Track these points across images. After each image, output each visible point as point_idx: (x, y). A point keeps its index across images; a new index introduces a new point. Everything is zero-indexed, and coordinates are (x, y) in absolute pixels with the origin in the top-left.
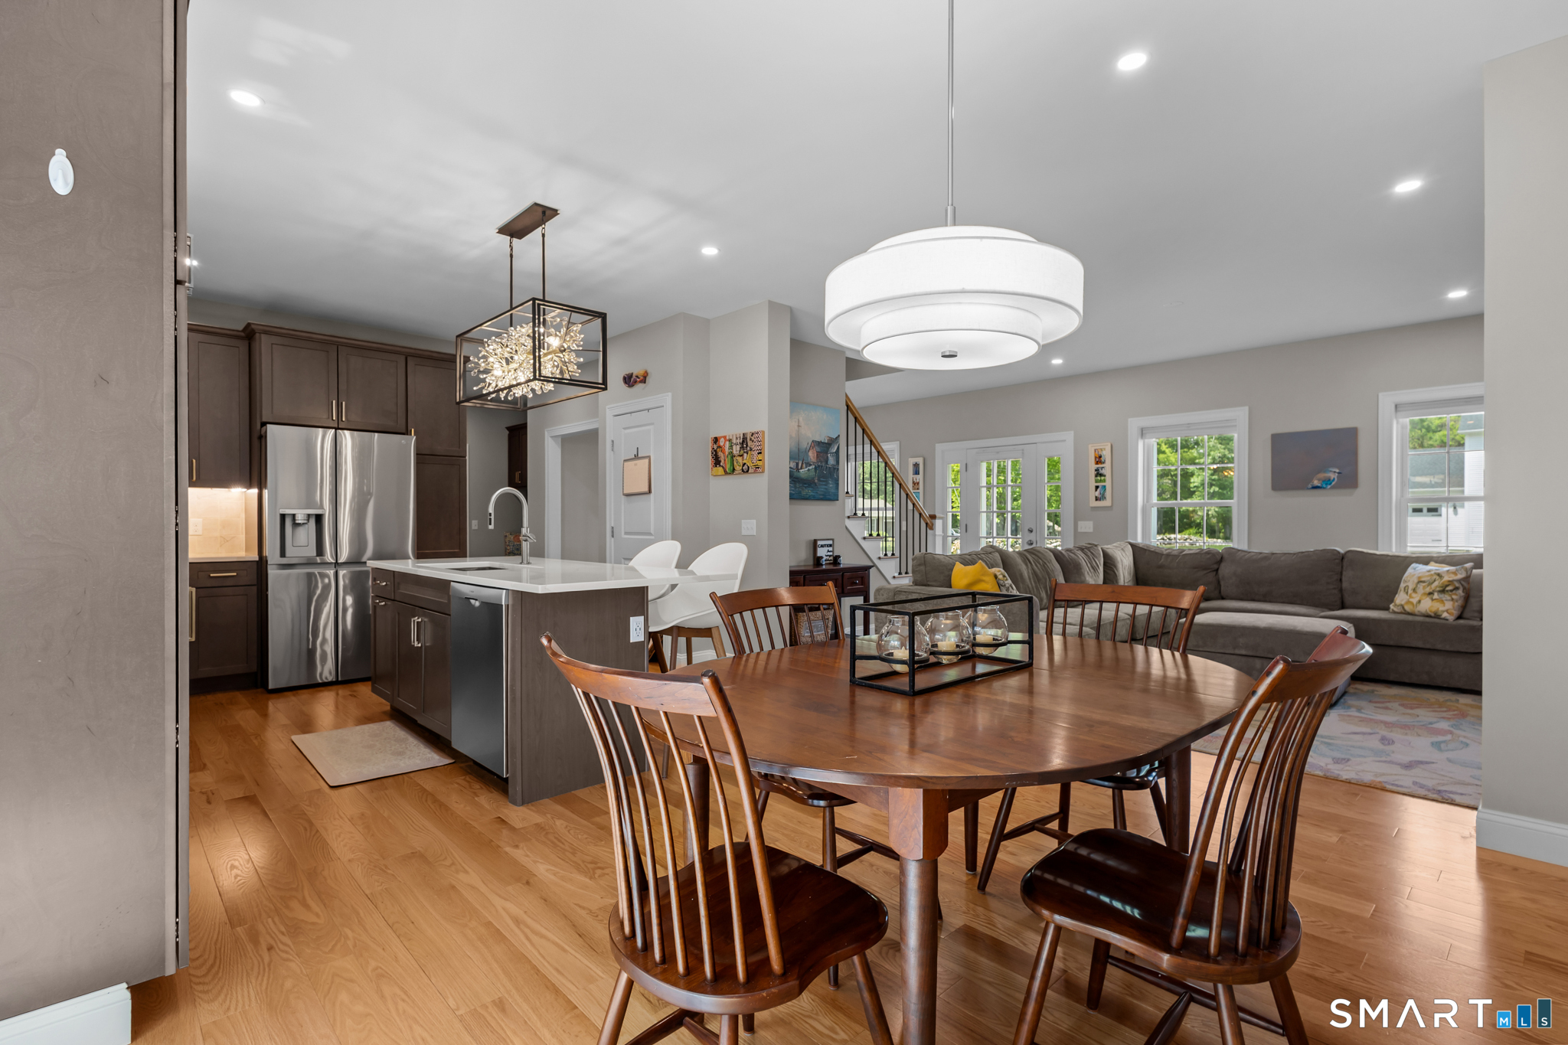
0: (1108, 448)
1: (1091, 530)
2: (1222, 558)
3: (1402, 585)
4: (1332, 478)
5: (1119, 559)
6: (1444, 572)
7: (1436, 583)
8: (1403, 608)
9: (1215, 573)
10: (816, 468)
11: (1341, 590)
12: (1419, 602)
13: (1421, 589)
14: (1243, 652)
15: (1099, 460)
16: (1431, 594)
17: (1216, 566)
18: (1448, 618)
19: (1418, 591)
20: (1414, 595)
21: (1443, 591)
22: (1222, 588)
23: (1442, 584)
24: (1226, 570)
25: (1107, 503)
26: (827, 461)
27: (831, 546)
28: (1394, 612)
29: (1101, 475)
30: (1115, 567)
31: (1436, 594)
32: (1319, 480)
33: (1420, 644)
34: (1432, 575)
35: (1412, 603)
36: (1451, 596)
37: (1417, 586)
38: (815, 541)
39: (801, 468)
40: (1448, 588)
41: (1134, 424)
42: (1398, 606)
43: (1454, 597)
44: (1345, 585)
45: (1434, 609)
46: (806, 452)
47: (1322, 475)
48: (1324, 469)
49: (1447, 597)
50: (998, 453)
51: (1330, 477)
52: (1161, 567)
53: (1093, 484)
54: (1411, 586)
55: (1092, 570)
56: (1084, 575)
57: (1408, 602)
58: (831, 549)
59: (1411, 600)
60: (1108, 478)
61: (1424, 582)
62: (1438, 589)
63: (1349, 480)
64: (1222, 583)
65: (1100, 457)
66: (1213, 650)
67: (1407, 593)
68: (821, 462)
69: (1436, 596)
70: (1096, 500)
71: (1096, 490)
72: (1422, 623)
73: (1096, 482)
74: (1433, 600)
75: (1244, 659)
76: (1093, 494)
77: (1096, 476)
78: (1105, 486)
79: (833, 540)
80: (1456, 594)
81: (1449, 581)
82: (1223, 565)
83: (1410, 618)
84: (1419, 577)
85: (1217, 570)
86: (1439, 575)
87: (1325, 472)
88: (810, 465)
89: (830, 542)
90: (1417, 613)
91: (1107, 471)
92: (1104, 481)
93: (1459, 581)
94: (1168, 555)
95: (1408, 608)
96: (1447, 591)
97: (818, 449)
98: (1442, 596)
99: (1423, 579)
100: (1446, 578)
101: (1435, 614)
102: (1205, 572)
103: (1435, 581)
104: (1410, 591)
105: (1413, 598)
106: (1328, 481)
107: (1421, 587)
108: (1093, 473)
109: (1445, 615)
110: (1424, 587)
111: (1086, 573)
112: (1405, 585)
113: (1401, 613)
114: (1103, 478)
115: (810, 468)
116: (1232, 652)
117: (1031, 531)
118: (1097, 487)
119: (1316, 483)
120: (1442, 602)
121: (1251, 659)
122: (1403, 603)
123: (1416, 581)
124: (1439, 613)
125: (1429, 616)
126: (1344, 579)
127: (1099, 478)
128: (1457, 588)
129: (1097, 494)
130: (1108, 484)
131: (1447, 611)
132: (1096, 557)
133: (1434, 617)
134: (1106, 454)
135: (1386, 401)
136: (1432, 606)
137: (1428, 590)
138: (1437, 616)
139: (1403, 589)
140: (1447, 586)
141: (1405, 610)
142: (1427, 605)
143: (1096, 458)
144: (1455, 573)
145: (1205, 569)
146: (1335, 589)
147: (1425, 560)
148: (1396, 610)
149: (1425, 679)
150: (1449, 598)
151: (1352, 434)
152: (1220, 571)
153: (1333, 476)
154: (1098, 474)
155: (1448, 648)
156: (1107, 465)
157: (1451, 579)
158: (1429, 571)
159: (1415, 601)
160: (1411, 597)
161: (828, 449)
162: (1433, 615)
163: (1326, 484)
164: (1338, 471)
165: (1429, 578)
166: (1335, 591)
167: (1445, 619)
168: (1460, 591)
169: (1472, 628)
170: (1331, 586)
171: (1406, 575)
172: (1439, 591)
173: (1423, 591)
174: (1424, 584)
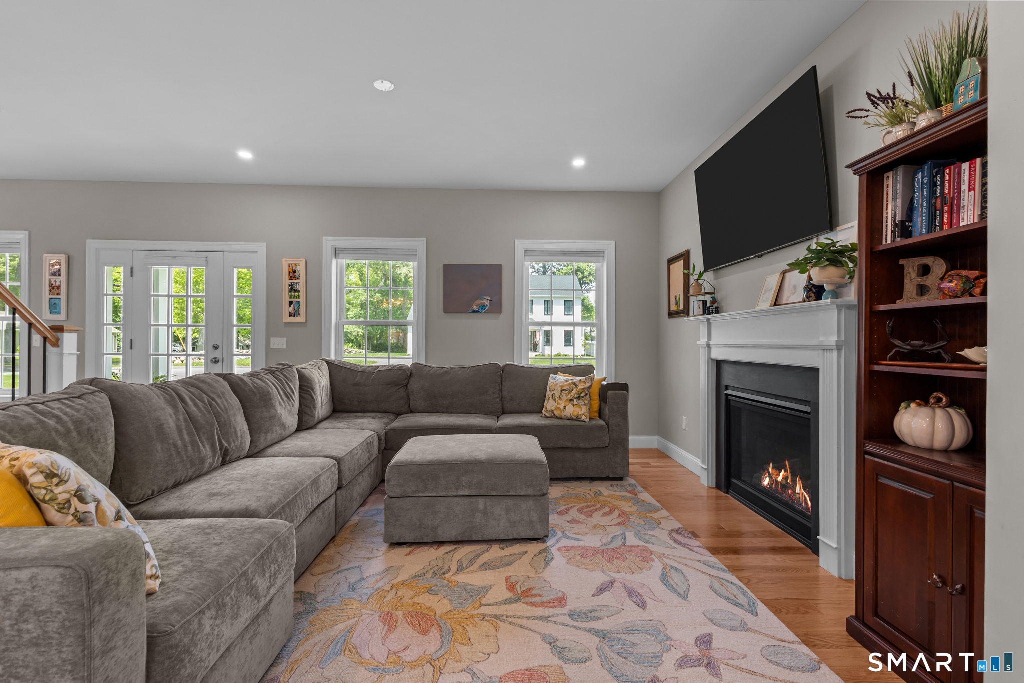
0: (303, 264)
1: (285, 347)
2: (411, 374)
3: (549, 393)
4: (486, 305)
5: (316, 380)
6: (577, 382)
7: (574, 391)
8: (554, 413)
9: (405, 387)
11: (502, 398)
12: (565, 407)
13: (564, 398)
14: (467, 492)
15: (293, 275)
16: (571, 400)
17: (406, 382)
18: (586, 420)
19: (562, 398)
20: (560, 402)
21: (579, 398)
22: (411, 402)
23: (578, 391)
24: (414, 385)
25: (301, 319)
28: (546, 417)
29: (296, 291)
30: (313, 389)
31: (575, 400)
32: (477, 305)
33: (570, 445)
34: (570, 384)
35: (560, 409)
36: (583, 401)
37: (561, 394)
40: (582, 395)
41: (329, 243)
42: (550, 412)
43: (586, 402)
44: (505, 393)
45: (576, 413)
47: (479, 302)
48: (480, 297)
49: (582, 403)
50: (175, 257)
52: (356, 384)
53: (287, 300)
54: (557, 395)
55: (286, 399)
56: (273, 407)
57: (557, 408)
59: (558, 406)
60: (303, 294)
61: (565, 390)
62: (576, 396)
63: (496, 308)
64: (412, 397)
65: (295, 272)
66: (435, 494)
67: (555, 400)
69: (575, 402)
70: (290, 316)
71: (290, 306)
72: (571, 427)
73: (290, 298)
74: (574, 406)
75: (466, 500)
76: (287, 309)
77: (290, 291)
78: (299, 302)
80: (586, 399)
81: (583, 389)
82: (412, 379)
83: (561, 422)
84: (562, 386)
85: (407, 385)
86: (574, 384)
87: (481, 299)
90: (563, 417)
91: (301, 287)
92: (299, 297)
93: (587, 388)
94: (364, 372)
95: (557, 413)
96: (583, 397)
98: (579, 401)
99: (564, 388)
100: (580, 387)
101: (577, 418)
102: (397, 388)
103: (573, 389)
104: (557, 399)
105: (560, 404)
106: (483, 306)
107: (565, 395)
108: (287, 288)
109: (584, 418)
110: (567, 396)
111: (278, 403)
112: (552, 393)
113: (552, 417)
114: (297, 294)
116: (455, 494)
117: (216, 347)
118: (291, 303)
119: (475, 308)
120: (580, 406)
121: (474, 500)
122: (552, 409)
123: (560, 390)
124: (580, 417)
125: (573, 420)
126: (504, 389)
127: (293, 294)
128: (586, 395)
129: (291, 309)
130: (302, 300)
131: (584, 414)
132: (291, 381)
133: (576, 420)
134: (301, 269)
135: (521, 245)
136: (574, 411)
137: (569, 397)
138: (578, 419)
139: (551, 397)
140: (582, 393)
141: (555, 415)
142: (571, 410)
143: (290, 272)
144: (585, 382)
145: (398, 385)
146: (498, 397)
147: (556, 370)
148: (547, 415)
149: (571, 473)
150: (583, 403)
151: (499, 268)
152: (410, 387)
153: (486, 302)
154: (293, 289)
155: (588, 446)
156: (302, 281)
157: (583, 387)
158: (567, 381)
159: (562, 407)
160: (558, 404)
162: (575, 418)
163: (482, 309)
164: (489, 299)
165: (568, 387)
166: (498, 400)
167: (583, 421)
168: (588, 397)
169: (601, 427)
170: (496, 396)
171: (550, 384)
172: (577, 398)
173: (566, 399)
174: (566, 392)
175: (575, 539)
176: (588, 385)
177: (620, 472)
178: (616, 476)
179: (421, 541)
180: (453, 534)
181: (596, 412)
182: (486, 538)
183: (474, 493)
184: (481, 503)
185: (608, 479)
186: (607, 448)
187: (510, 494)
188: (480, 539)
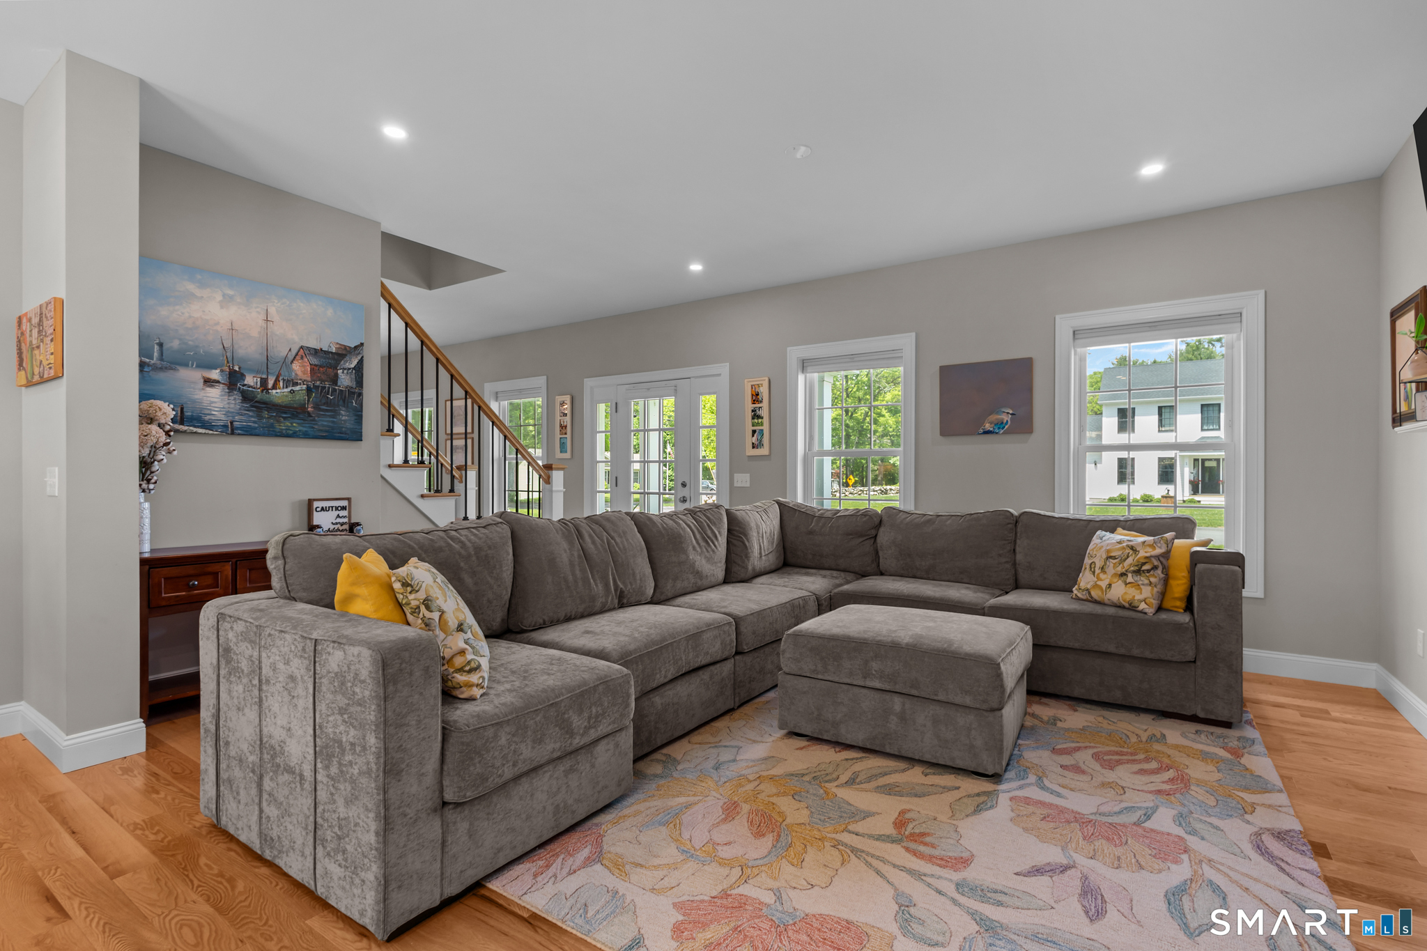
0: (766, 384)
1: (748, 485)
2: (881, 521)
3: (1087, 561)
4: (1005, 421)
5: (753, 525)
6: (1138, 544)
7: (1130, 560)
8: (1090, 593)
9: (872, 540)
10: (309, 390)
11: (1015, 564)
12: (1110, 586)
13: (1111, 570)
14: (877, 684)
15: (756, 398)
16: (1123, 575)
17: (873, 532)
18: (1147, 611)
19: (1106, 570)
20: (1102, 576)
21: (1138, 572)
22: (881, 561)
23: (1138, 561)
24: (884, 537)
25: (764, 451)
26: (335, 380)
27: (344, 508)
28: (1078, 599)
29: (759, 417)
30: (746, 535)
31: (1130, 575)
32: (991, 423)
33: (1112, 648)
34: (1123, 548)
35: (1101, 587)
36: (1148, 578)
37: (1105, 563)
38: (310, 502)
39: (274, 387)
40: (1145, 568)
41: (795, 353)
42: (1083, 591)
43: (1152, 580)
44: (1019, 557)
45: (1128, 598)
46: (286, 363)
47: (994, 417)
49: (1143, 580)
50: (648, 389)
51: (1003, 419)
52: (811, 533)
53: (750, 428)
54: (1099, 564)
55: (703, 544)
56: (685, 552)
57: (1096, 586)
58: (344, 513)
59: (1099, 583)
60: (766, 420)
61: (1114, 558)
62: (1132, 568)
63: (1023, 425)
64: (881, 554)
65: (757, 395)
66: (837, 679)
67: (1094, 573)
68: (322, 381)
69: (1130, 578)
70: (753, 447)
71: (753, 436)
72: (1115, 619)
73: (753, 426)
74: (1126, 584)
75: (877, 695)
76: (750, 440)
77: (753, 418)
78: (762, 430)
79: (349, 499)
80: (1153, 576)
81: (1146, 558)
82: (882, 529)
83: (1098, 609)
84: (1108, 551)
85: (876, 536)
86: (1132, 548)
87: (997, 413)
88: (296, 384)
89: (345, 503)
90: (1107, 602)
91: (764, 413)
92: (762, 424)
93: (1157, 557)
94: (821, 517)
95: (1096, 594)
96: (1143, 571)
97: (315, 361)
98: (1137, 578)
99: (1112, 554)
100: (1142, 554)
101: (1130, 605)
102: (861, 540)
103: (1128, 557)
104: (1097, 571)
105: (1101, 580)
106: (1001, 424)
107: (1112, 565)
108: (749, 415)
109: (1142, 606)
110: (1115, 566)
111: (691, 548)
112: (1092, 562)
113: (1086, 600)
114: (760, 420)
115: (298, 388)
116: (862, 684)
117: (684, 485)
118: (754, 432)
119: (988, 426)
120: (1138, 587)
121: (887, 696)
122: (1089, 587)
123: (1104, 556)
124: (1136, 604)
125: (1121, 607)
126: (1018, 549)
127: (756, 421)
128: (1155, 568)
129: (754, 440)
130: (765, 428)
131: (1144, 600)
132: (714, 524)
133: (1128, 609)
134: (764, 391)
135: (1065, 324)
136: (1126, 593)
137: (1120, 569)
138: (1132, 607)
139: (1088, 567)
140: (1144, 564)
141: (1092, 597)
142: (1119, 592)
143: (753, 395)
144: (1152, 546)
145: (861, 536)
146: (1007, 562)
147: (1111, 526)
148: (1079, 595)
149: (1117, 696)
150: (1147, 582)
151: (1025, 366)
152: (879, 539)
153: (1006, 418)
154: (756, 416)
155: (1148, 654)
156: (765, 404)
157: (1148, 555)
158: (1120, 542)
159: (1103, 584)
160: (1099, 579)
161: (338, 363)
162: (1127, 605)
163: (999, 428)
164: (1011, 412)
165: (1120, 553)
166: (1008, 566)
167: (1142, 612)
168: (1159, 571)
169: (1179, 627)
170: (1003, 560)
171: (1091, 547)
172: (1134, 572)
173: (1113, 571)
174: (1114, 561)
175: (1052, 792)
176: (1158, 551)
177: (1223, 714)
178: (1213, 717)
179: (820, 737)
180: (859, 737)
181: (1180, 599)
182: (904, 753)
183: (887, 687)
184: (897, 703)
185: (1194, 719)
186: (1192, 665)
187: (939, 698)
188: (896, 753)
